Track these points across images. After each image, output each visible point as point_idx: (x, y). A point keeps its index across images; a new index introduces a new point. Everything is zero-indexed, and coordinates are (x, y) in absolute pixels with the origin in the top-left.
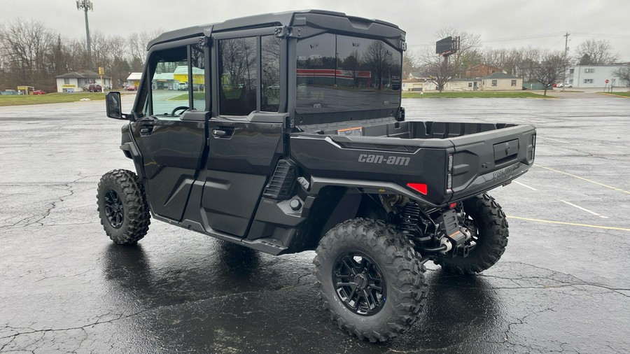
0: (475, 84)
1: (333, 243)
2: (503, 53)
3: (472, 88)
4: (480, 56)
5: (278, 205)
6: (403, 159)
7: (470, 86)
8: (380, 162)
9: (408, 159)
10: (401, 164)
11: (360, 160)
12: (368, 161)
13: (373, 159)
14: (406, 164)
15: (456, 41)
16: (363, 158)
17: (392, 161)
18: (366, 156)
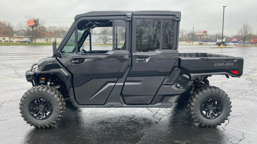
0: (47, 40)
1: (202, 96)
2: (55, 27)
3: (46, 42)
4: (45, 28)
5: (171, 87)
6: (231, 63)
7: (45, 40)
8: (223, 65)
9: (233, 63)
10: (231, 65)
11: (215, 65)
12: (218, 65)
13: (220, 65)
14: (232, 65)
15: (37, 21)
16: (216, 64)
17: (228, 64)
18: (217, 64)
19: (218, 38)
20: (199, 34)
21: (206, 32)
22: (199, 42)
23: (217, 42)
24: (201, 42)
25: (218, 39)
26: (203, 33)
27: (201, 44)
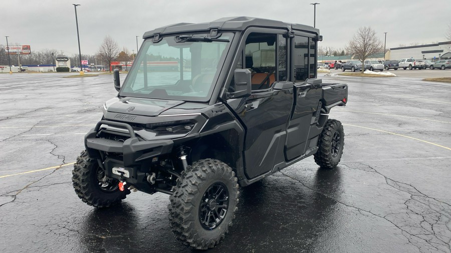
19: (58, 59)
20: (15, 50)
21: (28, 48)
22: (18, 67)
23: (57, 66)
24: (22, 67)
25: (58, 61)
26: (23, 49)
27: (23, 71)
